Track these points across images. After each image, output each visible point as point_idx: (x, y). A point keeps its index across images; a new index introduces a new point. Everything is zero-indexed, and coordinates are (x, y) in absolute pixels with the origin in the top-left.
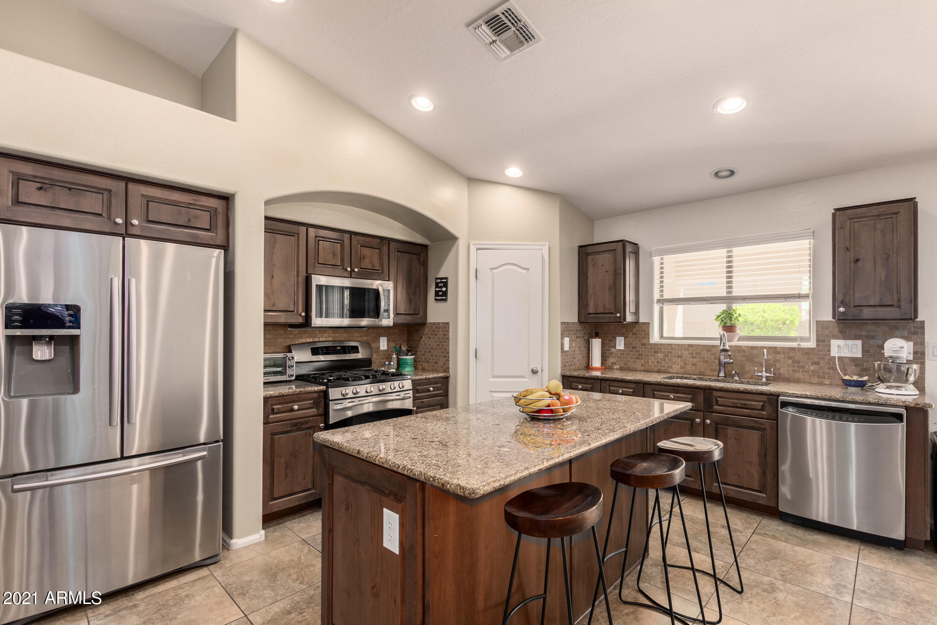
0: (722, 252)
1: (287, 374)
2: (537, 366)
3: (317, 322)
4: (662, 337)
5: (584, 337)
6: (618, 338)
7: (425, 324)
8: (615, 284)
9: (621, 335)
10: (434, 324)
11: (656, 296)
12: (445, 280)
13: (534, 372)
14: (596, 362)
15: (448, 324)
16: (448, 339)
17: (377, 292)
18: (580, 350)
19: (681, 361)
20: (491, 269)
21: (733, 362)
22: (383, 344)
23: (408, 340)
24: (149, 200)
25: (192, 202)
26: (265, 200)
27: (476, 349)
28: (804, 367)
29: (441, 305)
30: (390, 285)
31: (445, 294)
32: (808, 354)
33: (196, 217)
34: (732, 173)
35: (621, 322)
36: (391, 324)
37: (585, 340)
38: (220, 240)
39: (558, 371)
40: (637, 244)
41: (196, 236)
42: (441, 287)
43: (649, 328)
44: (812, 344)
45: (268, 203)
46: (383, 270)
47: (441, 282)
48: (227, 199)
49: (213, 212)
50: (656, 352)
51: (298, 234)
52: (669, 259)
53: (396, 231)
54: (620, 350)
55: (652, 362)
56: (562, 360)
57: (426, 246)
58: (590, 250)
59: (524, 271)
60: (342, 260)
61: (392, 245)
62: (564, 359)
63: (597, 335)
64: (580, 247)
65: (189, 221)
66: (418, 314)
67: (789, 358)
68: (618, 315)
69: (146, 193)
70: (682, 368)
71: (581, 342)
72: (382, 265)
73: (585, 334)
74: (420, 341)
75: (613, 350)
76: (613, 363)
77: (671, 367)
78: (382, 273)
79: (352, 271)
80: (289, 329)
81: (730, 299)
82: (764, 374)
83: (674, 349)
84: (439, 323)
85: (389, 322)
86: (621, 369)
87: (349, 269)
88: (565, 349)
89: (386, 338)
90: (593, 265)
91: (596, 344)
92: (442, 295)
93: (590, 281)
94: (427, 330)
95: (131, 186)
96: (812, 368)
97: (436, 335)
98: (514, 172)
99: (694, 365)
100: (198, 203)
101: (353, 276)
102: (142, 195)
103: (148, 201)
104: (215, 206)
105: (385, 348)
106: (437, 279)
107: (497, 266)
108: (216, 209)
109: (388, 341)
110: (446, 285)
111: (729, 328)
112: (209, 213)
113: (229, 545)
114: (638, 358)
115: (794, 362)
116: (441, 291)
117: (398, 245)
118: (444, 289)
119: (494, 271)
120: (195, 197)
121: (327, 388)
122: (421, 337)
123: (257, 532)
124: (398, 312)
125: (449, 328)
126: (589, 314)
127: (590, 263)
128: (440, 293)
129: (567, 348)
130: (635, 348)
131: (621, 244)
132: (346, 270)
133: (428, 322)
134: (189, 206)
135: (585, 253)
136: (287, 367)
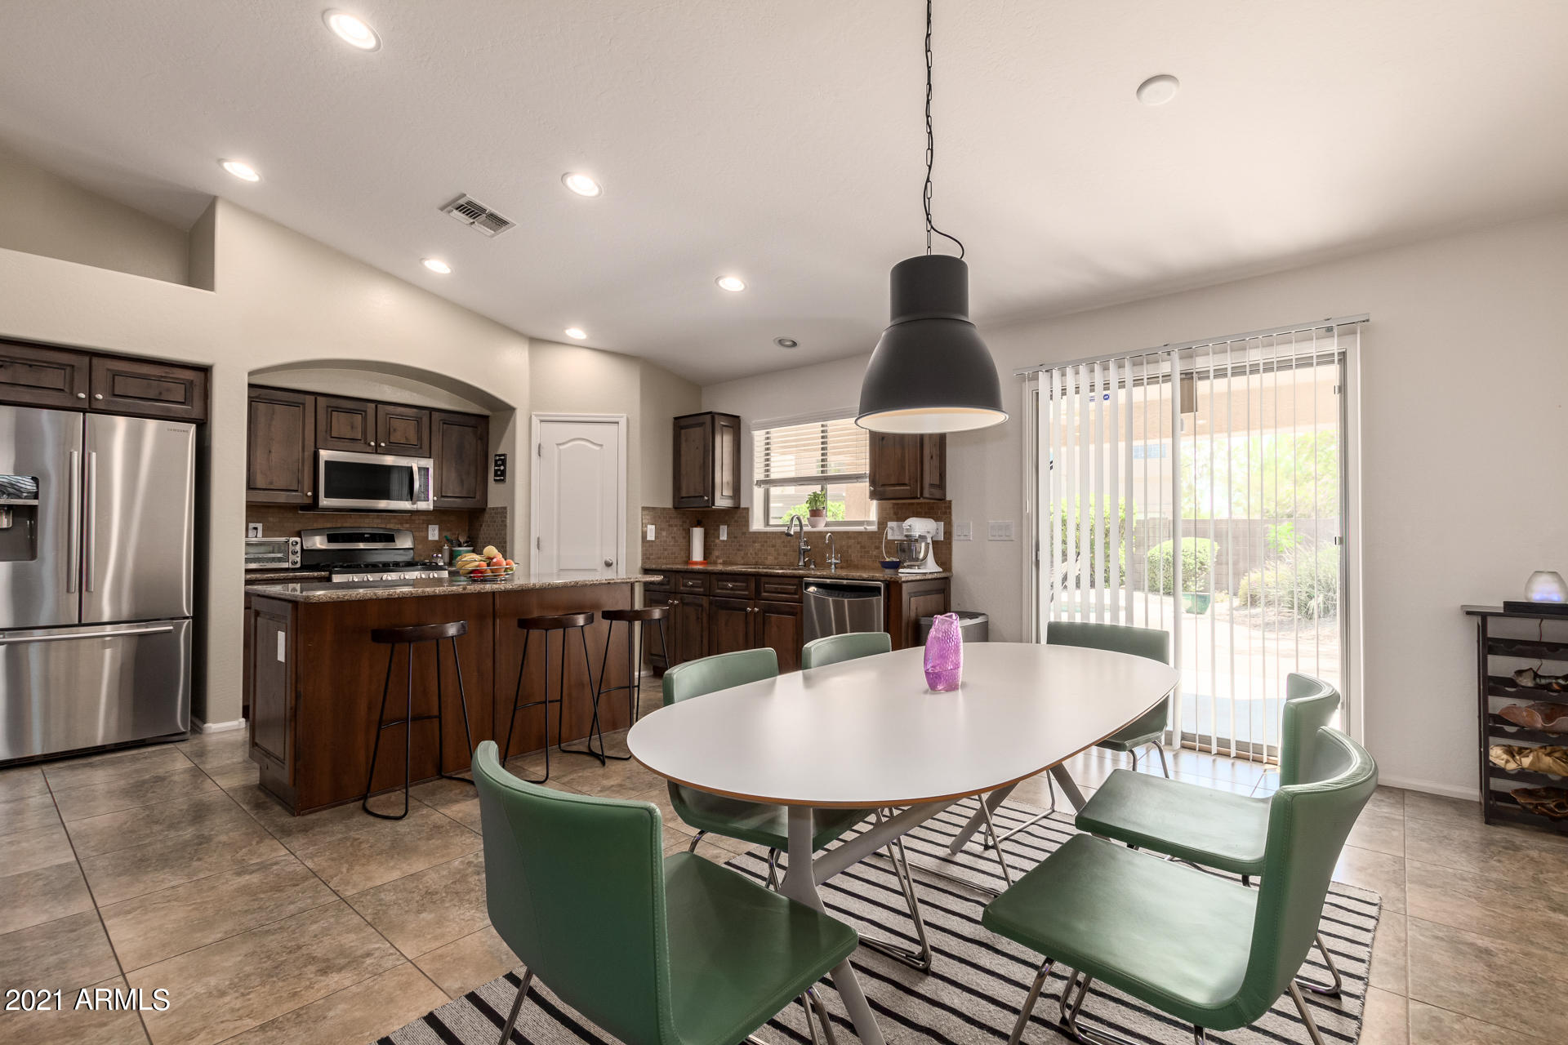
0: (816, 427)
1: (290, 561)
2: (611, 558)
3: (324, 502)
4: (767, 524)
5: (682, 526)
6: (721, 527)
7: (485, 509)
8: (704, 463)
9: (724, 523)
10: (493, 509)
11: (759, 475)
12: (503, 457)
13: (608, 565)
14: (697, 554)
15: (505, 508)
16: (506, 526)
17: (410, 470)
18: (676, 541)
19: (775, 550)
20: (557, 444)
21: (810, 549)
22: (433, 533)
23: (469, 530)
24: (115, 374)
25: (164, 375)
26: (249, 371)
27: (538, 538)
28: (868, 552)
29: (501, 486)
30: (428, 463)
31: (503, 473)
32: (871, 538)
33: (168, 390)
34: (794, 344)
35: (709, 507)
36: (431, 508)
37: (684, 530)
38: (196, 413)
39: (639, 564)
40: (738, 417)
41: (168, 409)
42: (500, 466)
43: (748, 513)
44: (874, 528)
45: (251, 374)
46: (421, 445)
47: (500, 460)
48: (205, 371)
49: (189, 386)
50: (754, 542)
51: (304, 404)
52: (777, 433)
53: (441, 400)
54: (723, 541)
55: (751, 554)
56: (642, 551)
57: (486, 418)
58: (683, 422)
59: (598, 448)
60: (364, 432)
61: (435, 415)
62: (647, 550)
63: (699, 524)
64: (676, 419)
65: (160, 394)
66: (475, 498)
67: (858, 543)
68: (706, 498)
69: (110, 367)
70: (775, 559)
71: (677, 531)
72: (420, 439)
73: (684, 522)
74: (480, 530)
75: (717, 541)
76: (718, 557)
77: (767, 558)
78: (421, 448)
79: (377, 445)
80: (300, 512)
81: (824, 480)
82: (834, 561)
83: (769, 538)
84: (497, 508)
85: (428, 505)
86: (724, 563)
87: (373, 444)
88: (649, 538)
89: (437, 526)
90: (686, 440)
91: (698, 534)
92: (501, 476)
93: (683, 459)
94: (487, 516)
95: (95, 361)
96: (875, 553)
97: (495, 522)
98: (576, 333)
99: (785, 555)
100: (171, 376)
101: (378, 451)
102: (108, 370)
103: (114, 376)
104: (192, 378)
105: (436, 538)
106: (496, 455)
107: (564, 441)
108: (192, 381)
109: (440, 530)
110: (504, 462)
111: (815, 513)
112: (183, 386)
113: (201, 729)
114: (738, 550)
115: (861, 547)
116: (499, 470)
117: (443, 415)
118: (502, 468)
119: (561, 447)
120: (167, 369)
121: (331, 574)
122: (481, 526)
123: (235, 719)
124: (444, 494)
125: (506, 513)
126: (683, 498)
127: (683, 438)
128: (499, 473)
129: (651, 536)
130: (735, 537)
131: (709, 416)
132: (370, 445)
133: (489, 506)
134: (159, 379)
135: (681, 425)
136: (290, 554)
